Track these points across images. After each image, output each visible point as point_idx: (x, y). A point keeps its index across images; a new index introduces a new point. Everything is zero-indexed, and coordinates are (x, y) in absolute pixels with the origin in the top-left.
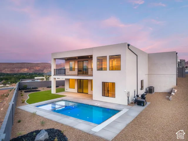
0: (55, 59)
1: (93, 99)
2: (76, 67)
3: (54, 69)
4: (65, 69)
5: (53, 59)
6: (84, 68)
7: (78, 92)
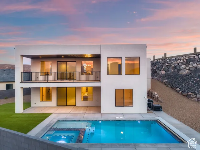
0: (23, 56)
1: (101, 112)
2: (54, 70)
3: (22, 72)
4: (31, 73)
5: (20, 56)
6: (68, 71)
7: (57, 106)
